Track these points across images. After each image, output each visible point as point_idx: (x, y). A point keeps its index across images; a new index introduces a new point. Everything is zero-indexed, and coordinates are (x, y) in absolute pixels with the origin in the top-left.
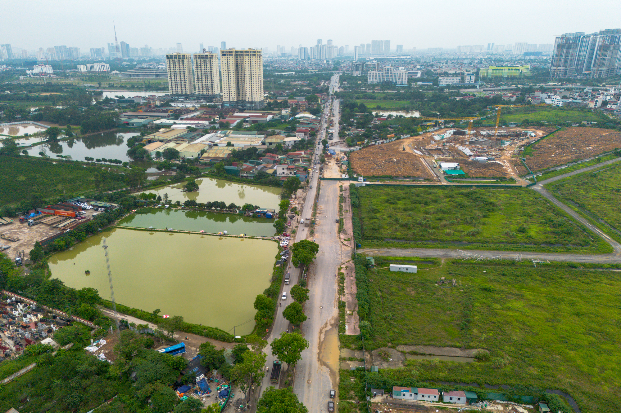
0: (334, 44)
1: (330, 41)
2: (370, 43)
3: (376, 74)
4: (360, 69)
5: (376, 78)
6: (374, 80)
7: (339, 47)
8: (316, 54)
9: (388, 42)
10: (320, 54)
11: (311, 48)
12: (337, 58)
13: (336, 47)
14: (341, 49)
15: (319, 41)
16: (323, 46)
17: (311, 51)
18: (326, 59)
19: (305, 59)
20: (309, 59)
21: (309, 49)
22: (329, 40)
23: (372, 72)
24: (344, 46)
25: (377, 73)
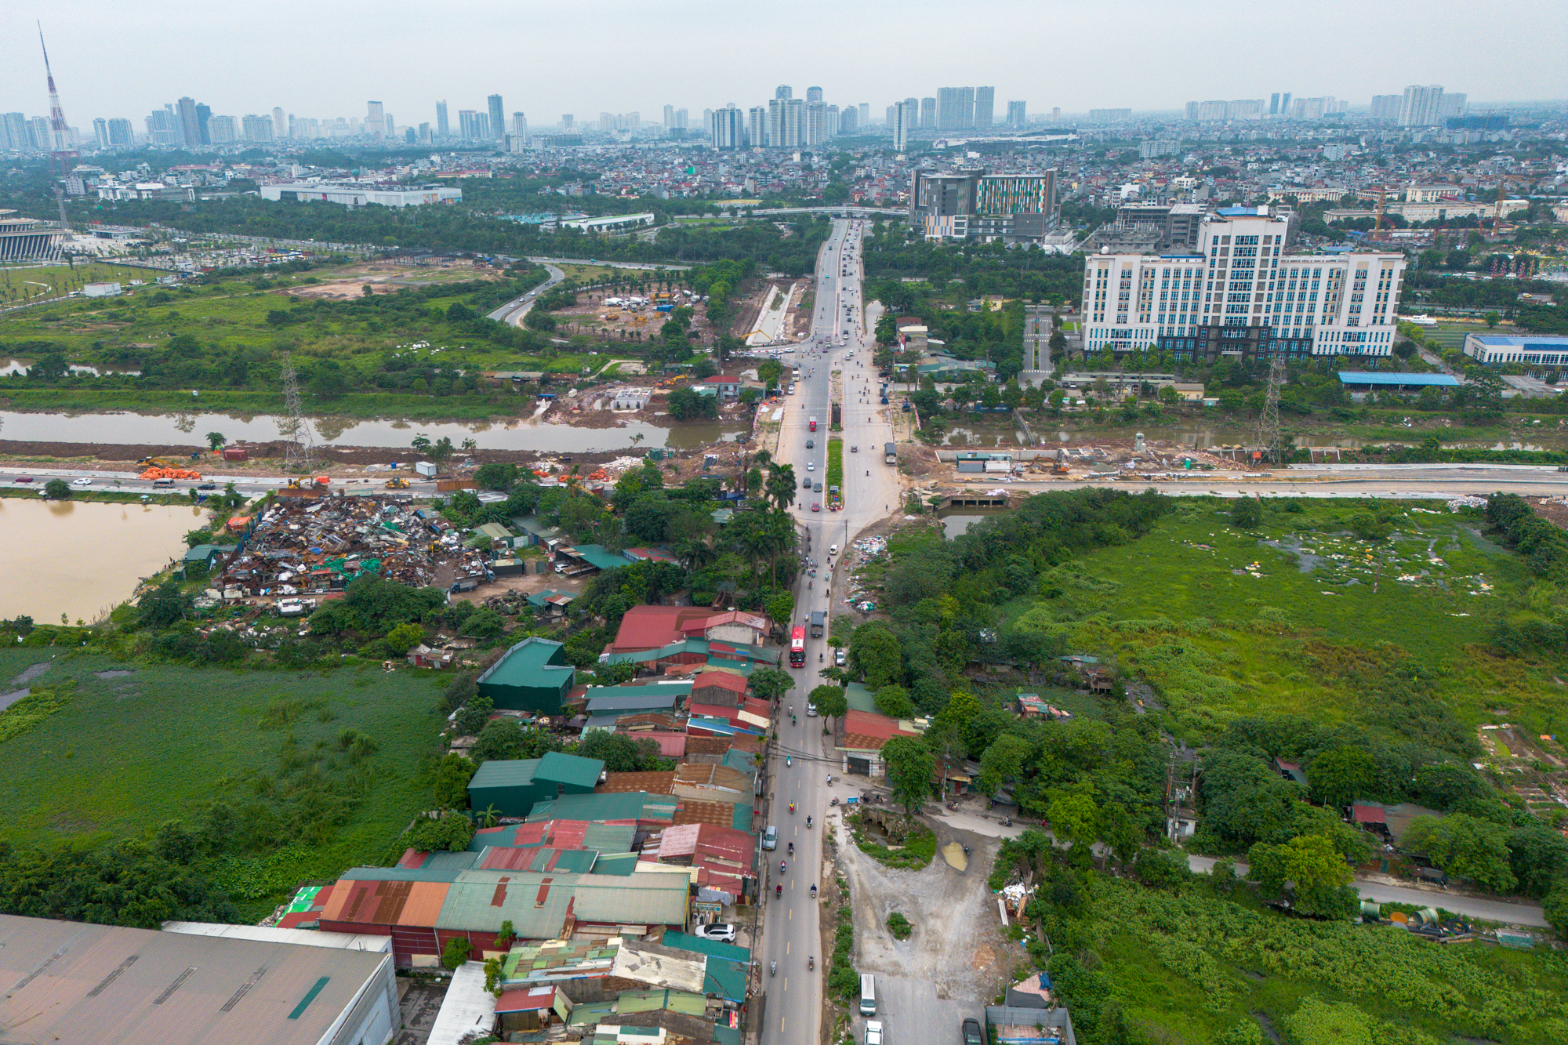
0: (828, 99)
1: (814, 92)
2: (934, 95)
3: (1148, 274)
4: (962, 204)
5: (1144, 307)
6: (1133, 322)
7: (842, 109)
8: (768, 129)
9: (987, 94)
10: (783, 131)
11: (753, 111)
12: (836, 142)
13: (834, 108)
14: (850, 112)
15: (783, 91)
16: (792, 103)
17: (753, 118)
18: (802, 145)
19: (732, 148)
20: (746, 146)
21: (746, 115)
22: (812, 89)
23: (1121, 260)
24: (857, 107)
25: (1159, 265)
